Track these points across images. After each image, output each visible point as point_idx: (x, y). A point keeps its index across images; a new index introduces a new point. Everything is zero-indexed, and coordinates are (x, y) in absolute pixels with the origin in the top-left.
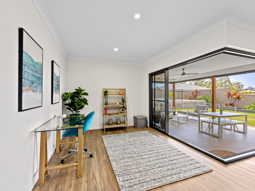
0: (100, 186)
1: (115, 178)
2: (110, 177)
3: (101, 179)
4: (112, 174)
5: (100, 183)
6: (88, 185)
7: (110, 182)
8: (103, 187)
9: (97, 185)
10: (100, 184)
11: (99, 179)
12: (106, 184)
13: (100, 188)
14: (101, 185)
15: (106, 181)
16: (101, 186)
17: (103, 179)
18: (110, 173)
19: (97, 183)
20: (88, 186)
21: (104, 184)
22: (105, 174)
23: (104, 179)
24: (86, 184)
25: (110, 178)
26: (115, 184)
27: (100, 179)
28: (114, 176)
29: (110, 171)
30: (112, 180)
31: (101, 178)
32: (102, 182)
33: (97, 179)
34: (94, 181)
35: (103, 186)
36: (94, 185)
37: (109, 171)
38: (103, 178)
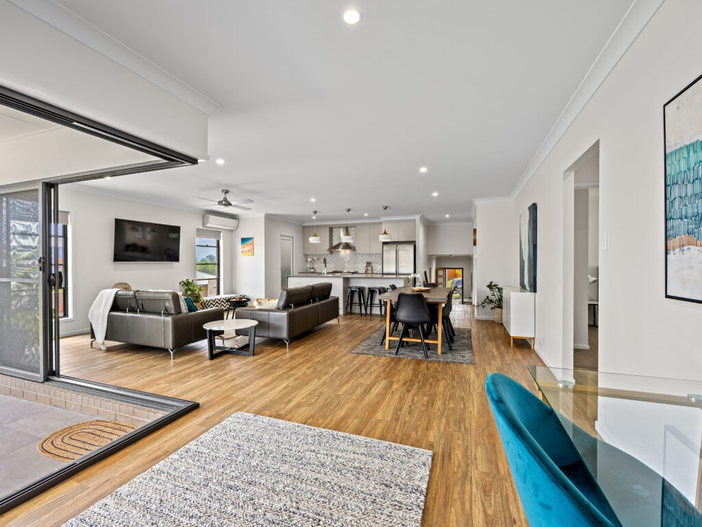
0: (475, 490)
1: (430, 491)
2: (440, 500)
3: (467, 506)
4: (430, 507)
5: (473, 499)
6: (509, 510)
7: (447, 488)
8: (466, 486)
9: (481, 497)
10: (473, 497)
11: (473, 511)
12: (459, 489)
13: (474, 486)
14: (471, 493)
15: (456, 496)
16: (471, 489)
17: (463, 504)
18: (435, 513)
19: (483, 504)
20: (508, 507)
21: (463, 492)
22: (453, 518)
23: (458, 503)
24: (515, 516)
25: (442, 499)
26: (436, 479)
27: (471, 508)
28: (429, 496)
29: (435, 520)
30: (439, 489)
31: (469, 509)
32: (467, 497)
33: (482, 515)
34: (490, 512)
35: (468, 488)
36: (491, 500)
37: (436, 522)
38: (463, 509)
